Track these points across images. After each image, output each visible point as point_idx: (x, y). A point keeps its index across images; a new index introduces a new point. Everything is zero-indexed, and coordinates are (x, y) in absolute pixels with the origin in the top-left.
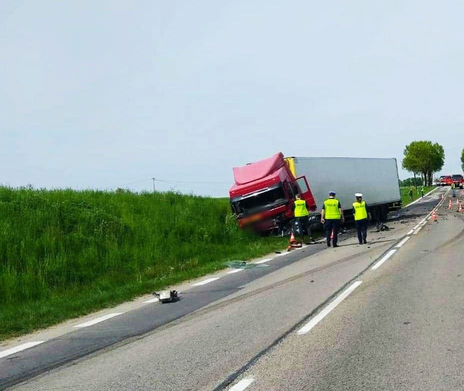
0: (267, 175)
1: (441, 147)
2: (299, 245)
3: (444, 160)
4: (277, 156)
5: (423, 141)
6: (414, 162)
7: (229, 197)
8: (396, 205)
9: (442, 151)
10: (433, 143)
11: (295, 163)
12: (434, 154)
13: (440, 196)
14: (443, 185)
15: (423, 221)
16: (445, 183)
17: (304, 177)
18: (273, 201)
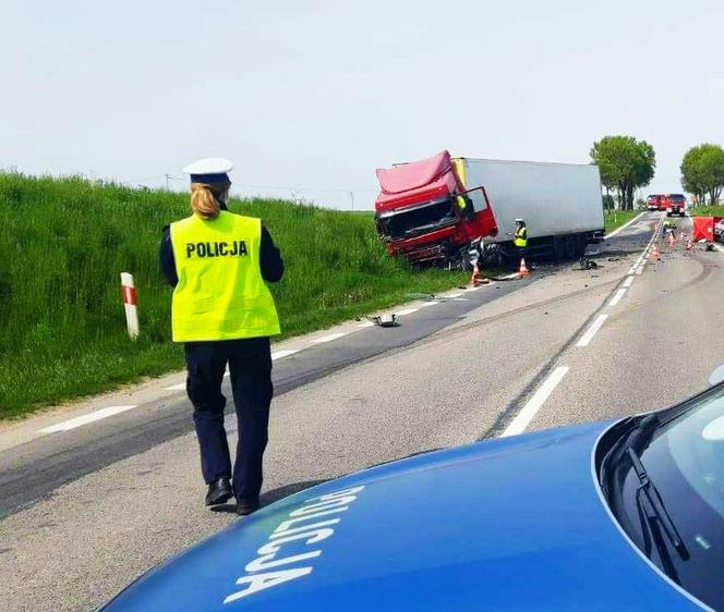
0: (430, 182)
1: (650, 148)
2: (486, 280)
3: (655, 170)
4: (442, 157)
5: (623, 136)
6: (609, 169)
7: (375, 210)
8: (597, 235)
9: (652, 154)
10: (639, 140)
11: (465, 166)
12: (640, 158)
13: (652, 226)
14: (653, 210)
15: (639, 260)
16: (655, 207)
17: (482, 188)
18: (437, 220)
